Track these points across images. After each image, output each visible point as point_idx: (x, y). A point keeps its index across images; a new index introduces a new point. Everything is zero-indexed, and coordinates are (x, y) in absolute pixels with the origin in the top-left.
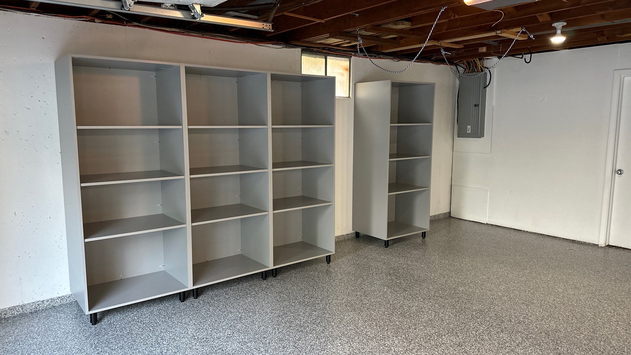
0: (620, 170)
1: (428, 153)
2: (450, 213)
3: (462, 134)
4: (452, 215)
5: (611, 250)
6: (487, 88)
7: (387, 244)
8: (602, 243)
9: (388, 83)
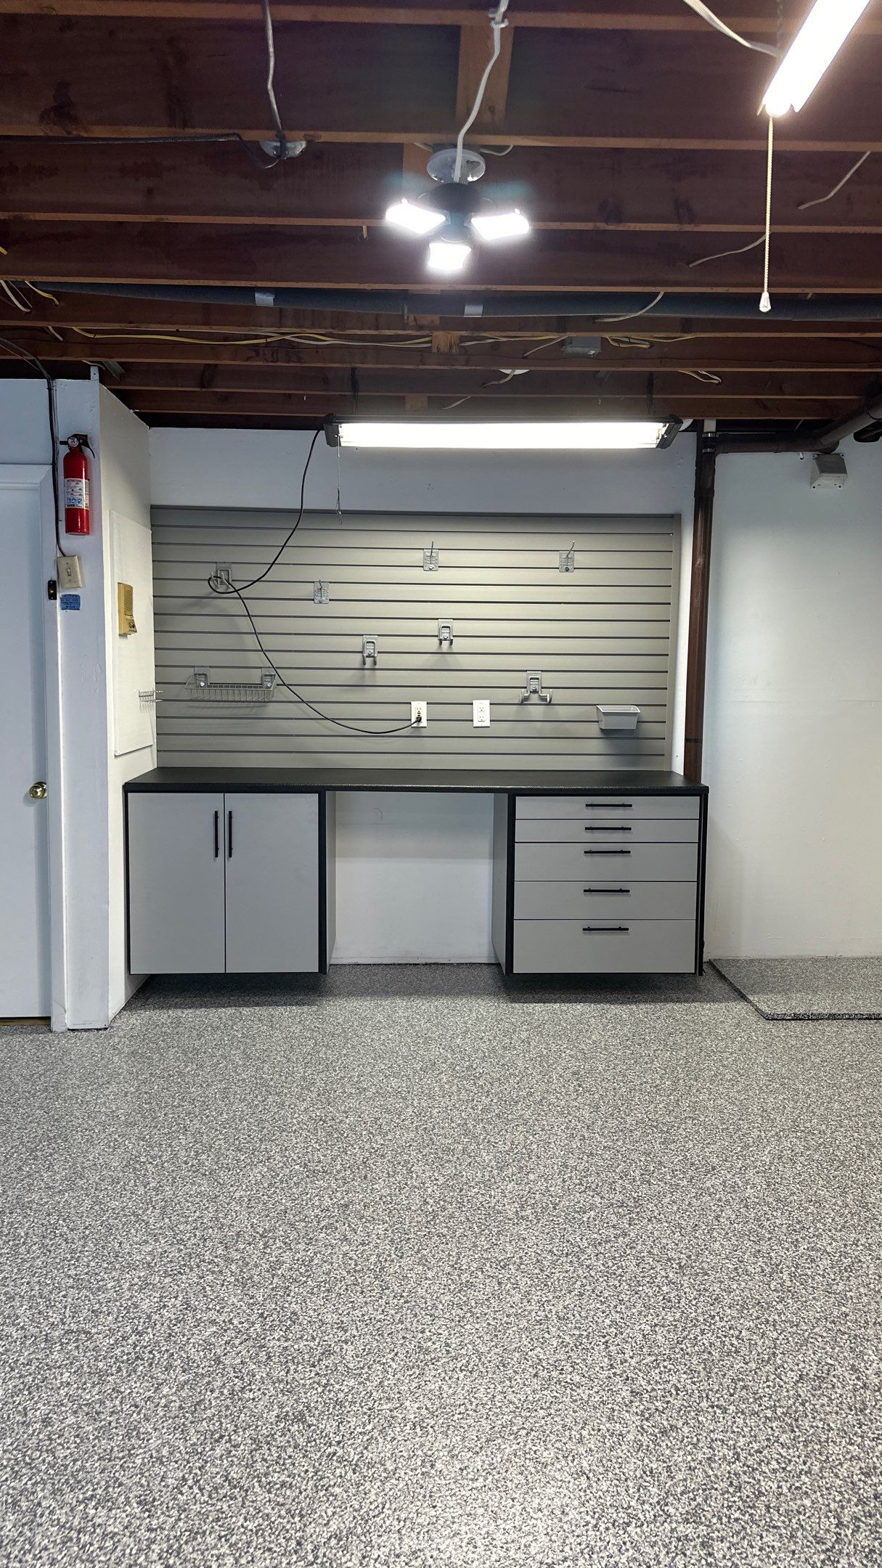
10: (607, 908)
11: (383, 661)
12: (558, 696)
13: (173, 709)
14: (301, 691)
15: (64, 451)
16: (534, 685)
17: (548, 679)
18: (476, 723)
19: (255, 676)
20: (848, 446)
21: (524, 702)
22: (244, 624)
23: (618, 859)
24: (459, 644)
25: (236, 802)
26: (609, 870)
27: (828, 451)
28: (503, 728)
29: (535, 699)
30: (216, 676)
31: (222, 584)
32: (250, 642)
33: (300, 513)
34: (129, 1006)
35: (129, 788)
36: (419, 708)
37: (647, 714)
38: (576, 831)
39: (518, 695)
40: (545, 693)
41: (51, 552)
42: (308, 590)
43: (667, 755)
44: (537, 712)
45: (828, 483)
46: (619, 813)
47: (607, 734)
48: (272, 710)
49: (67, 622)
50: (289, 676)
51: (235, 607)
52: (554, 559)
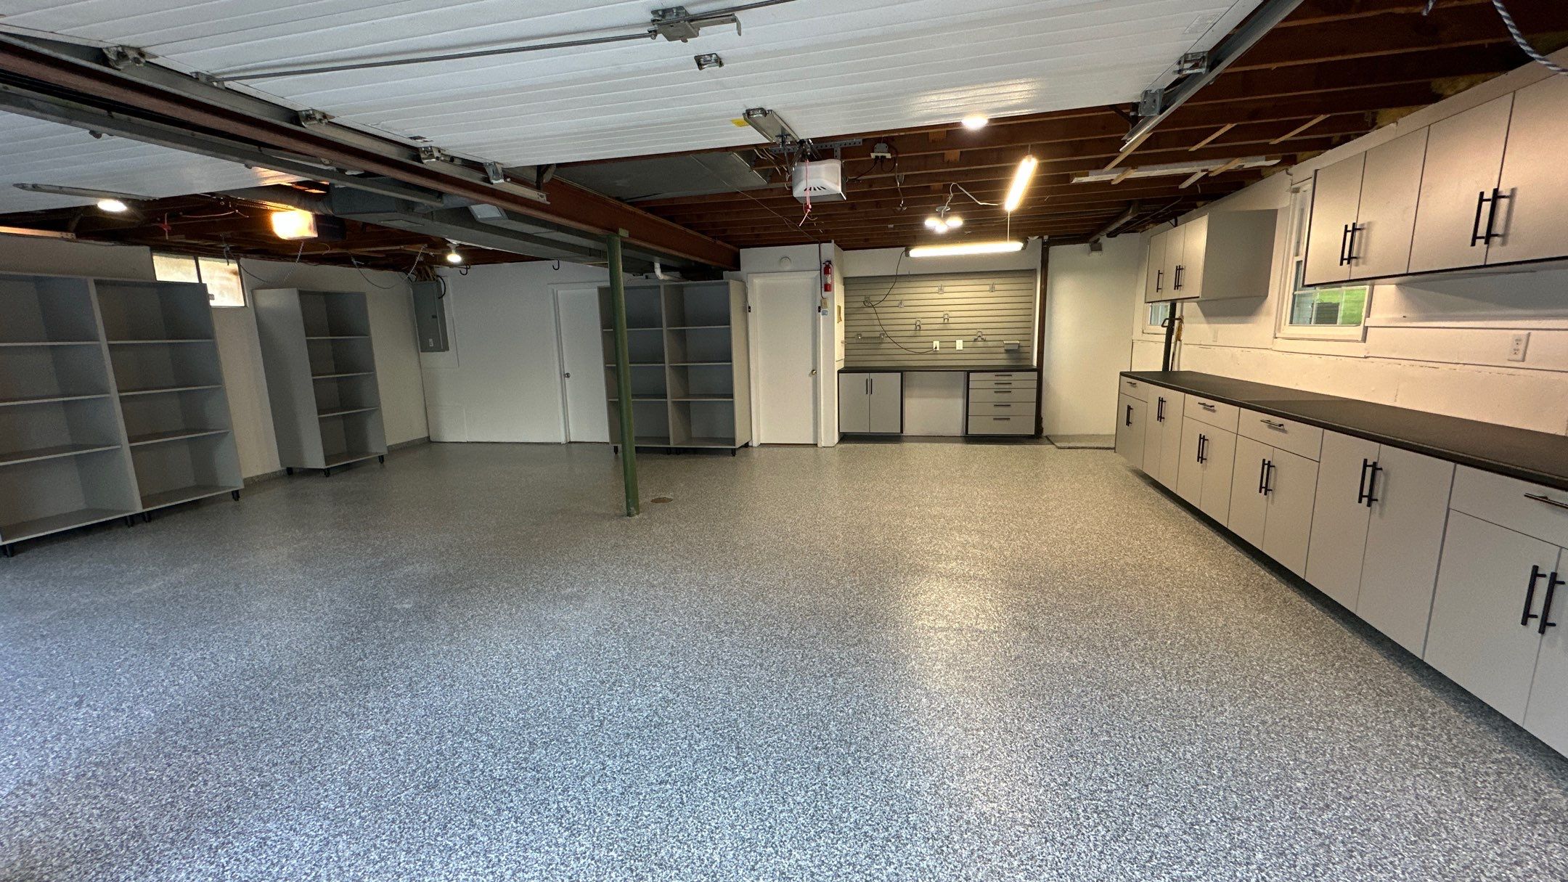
0: (568, 374)
1: (370, 368)
2: (429, 437)
3: (425, 349)
4: (432, 439)
5: (573, 445)
6: (444, 298)
7: (327, 473)
8: (563, 440)
9: (295, 290)
10: (1003, 411)
11: (923, 327)
12: (988, 338)
13: (850, 347)
14: (893, 339)
15: (823, 266)
16: (979, 334)
17: (985, 332)
18: (957, 348)
19: (877, 334)
20: (1104, 240)
21: (975, 340)
22: (874, 316)
23: (1006, 395)
24: (951, 320)
25: (872, 375)
26: (1004, 398)
27: (1096, 241)
28: (968, 350)
29: (980, 339)
30: (864, 335)
31: (867, 303)
32: (876, 322)
33: (897, 276)
34: (839, 442)
35: (839, 372)
36: (936, 344)
37: (1023, 344)
38: (992, 384)
39: (972, 338)
40: (983, 337)
41: (819, 297)
42: (896, 303)
43: (1031, 359)
44: (980, 344)
45: (1095, 255)
46: (1006, 378)
47: (1007, 351)
48: (883, 346)
49: (824, 319)
50: (890, 334)
51: (871, 310)
52: (987, 288)
